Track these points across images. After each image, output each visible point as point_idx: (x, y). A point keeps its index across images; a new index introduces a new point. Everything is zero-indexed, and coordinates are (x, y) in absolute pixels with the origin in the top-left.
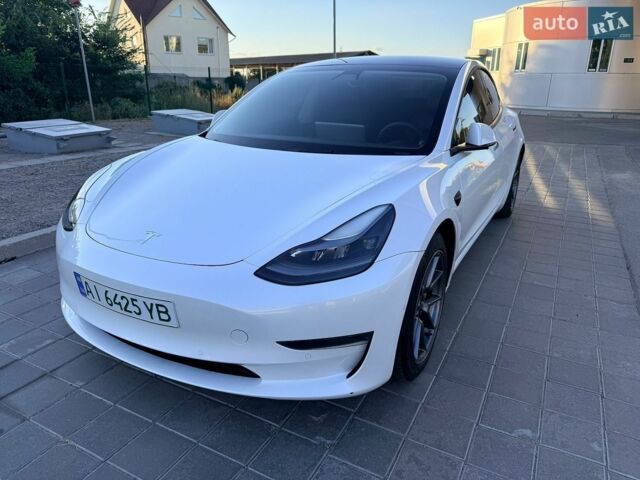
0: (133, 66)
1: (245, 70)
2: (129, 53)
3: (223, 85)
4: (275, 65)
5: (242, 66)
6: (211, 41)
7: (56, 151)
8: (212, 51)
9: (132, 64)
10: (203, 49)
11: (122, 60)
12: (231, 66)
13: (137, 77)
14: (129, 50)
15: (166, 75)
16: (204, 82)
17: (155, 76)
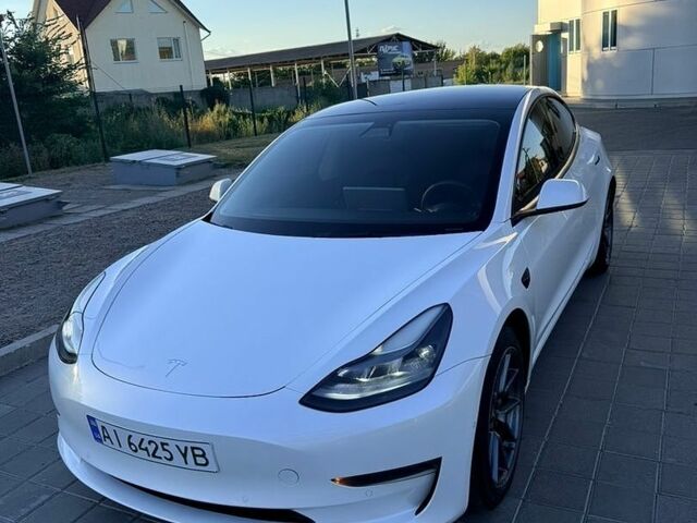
0: (73, 87)
1: (226, 75)
2: (65, 70)
3: (198, 101)
4: (268, 65)
5: (223, 71)
6: (176, 41)
8: (178, 56)
9: (71, 84)
10: (166, 53)
11: (57, 79)
12: (207, 72)
13: (79, 101)
14: (65, 66)
15: (117, 93)
16: (172, 98)
17: (102, 95)
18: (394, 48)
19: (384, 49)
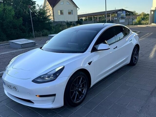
2: (48, 17)
3: (75, 24)
4: (92, 16)
5: (82, 17)
6: (72, 10)
7: (21, 48)
8: (72, 14)
9: (49, 19)
10: (70, 13)
11: (46, 18)
12: (78, 17)
13: (51, 23)
14: (48, 16)
15: (59, 22)
16: (70, 23)
17: (56, 22)
18: (121, 12)
19: (119, 12)
